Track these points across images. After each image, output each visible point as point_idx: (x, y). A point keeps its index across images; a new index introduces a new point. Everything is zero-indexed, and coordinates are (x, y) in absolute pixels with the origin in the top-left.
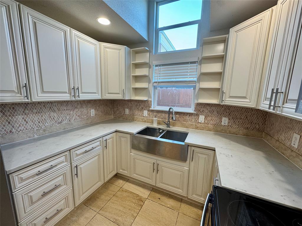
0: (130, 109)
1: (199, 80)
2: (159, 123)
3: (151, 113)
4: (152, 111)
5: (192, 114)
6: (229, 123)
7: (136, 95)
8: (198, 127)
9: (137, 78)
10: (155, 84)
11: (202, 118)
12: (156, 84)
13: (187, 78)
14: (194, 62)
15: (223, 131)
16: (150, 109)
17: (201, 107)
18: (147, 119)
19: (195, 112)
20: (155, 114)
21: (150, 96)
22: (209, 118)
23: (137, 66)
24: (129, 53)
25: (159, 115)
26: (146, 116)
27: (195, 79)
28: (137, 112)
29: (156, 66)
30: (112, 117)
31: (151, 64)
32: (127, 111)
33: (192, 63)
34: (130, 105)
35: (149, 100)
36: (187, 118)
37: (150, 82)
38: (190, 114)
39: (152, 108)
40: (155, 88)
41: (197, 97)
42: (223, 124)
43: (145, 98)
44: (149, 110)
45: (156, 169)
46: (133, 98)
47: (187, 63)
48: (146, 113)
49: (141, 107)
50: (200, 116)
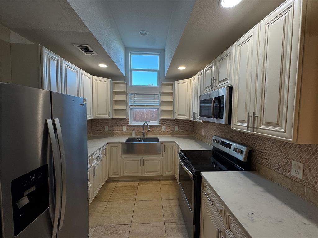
0: (110, 126)
1: (161, 105)
2: (136, 135)
3: (129, 128)
4: (131, 126)
5: (158, 126)
6: (178, 129)
7: (116, 115)
8: (162, 134)
9: (117, 102)
10: (131, 107)
11: (164, 128)
12: (132, 106)
13: (153, 103)
14: (157, 94)
15: (176, 135)
16: (129, 125)
17: (162, 121)
18: (126, 133)
19: (160, 125)
20: (132, 128)
21: (127, 116)
22: (168, 128)
23: (116, 93)
26: (125, 130)
27: (159, 104)
28: (116, 128)
29: (132, 94)
30: (91, 135)
31: (128, 92)
32: (107, 128)
33: (155, 94)
34: (110, 122)
35: (128, 118)
36: (155, 129)
37: (128, 105)
38: (157, 126)
39: (130, 124)
40: (131, 109)
41: (161, 115)
42: (175, 130)
43: (124, 117)
44: (127, 126)
45: (142, 163)
46: (114, 118)
47: (153, 94)
48: (124, 128)
49: (120, 124)
50: (163, 127)
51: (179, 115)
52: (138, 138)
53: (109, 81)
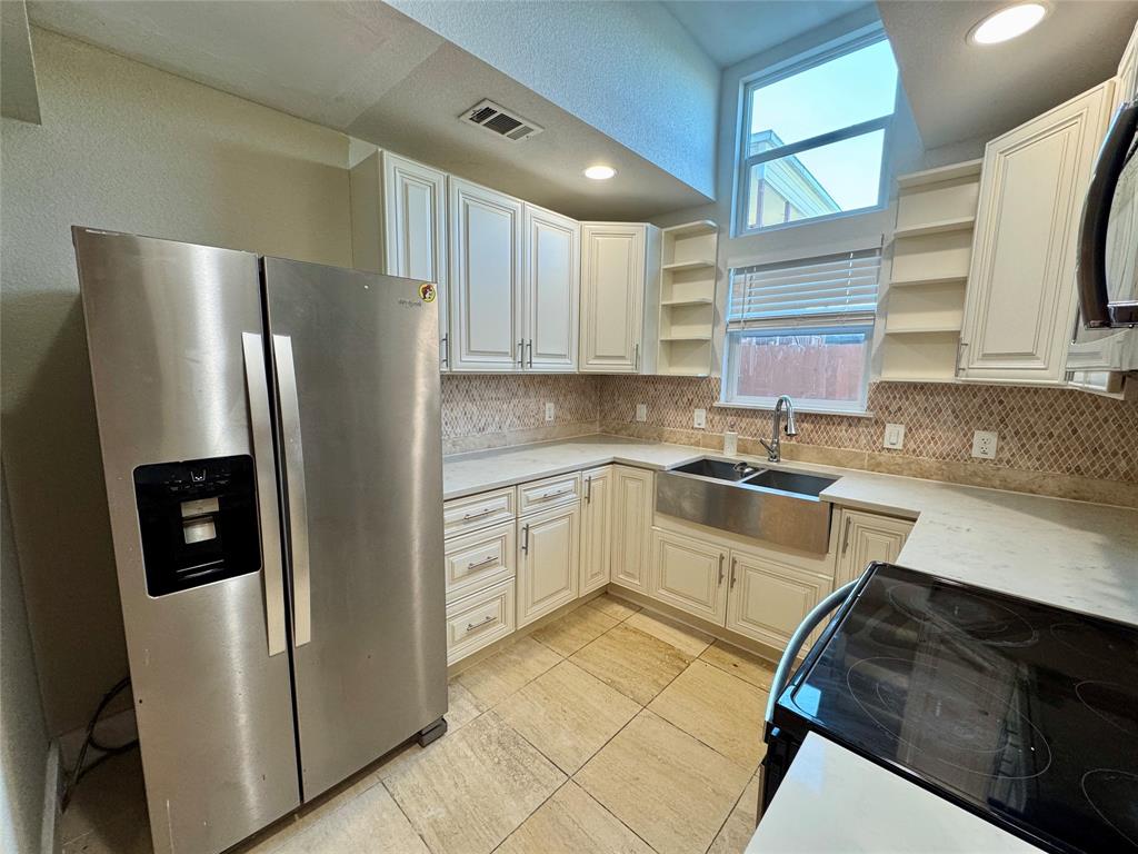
0: (652, 406)
1: (886, 308)
2: (742, 449)
3: (717, 418)
4: (723, 410)
5: (859, 419)
6: (1000, 450)
7: (671, 364)
8: (879, 464)
9: (677, 312)
10: (733, 328)
11: (894, 435)
12: (735, 326)
13: (843, 303)
14: (869, 252)
15: (979, 480)
16: (716, 404)
17: (892, 396)
18: (704, 436)
19: (870, 415)
20: (729, 419)
21: (715, 365)
22: (923, 434)
23: (678, 275)
24: (658, 240)
25: (744, 423)
26: (702, 427)
27: (873, 306)
28: (671, 415)
29: (740, 271)
30: (597, 429)
31: (722, 268)
32: (642, 412)
33: (859, 254)
34: (652, 392)
35: (714, 375)
36: (842, 432)
37: (719, 322)
38: (852, 421)
39: (722, 402)
40: (733, 338)
41: (877, 362)
42: (976, 453)
43: (700, 372)
44: (710, 409)
45: (728, 574)
46: (660, 373)
47: (845, 256)
48: (700, 417)
49: (685, 400)
50: (890, 428)
51: (987, 357)
52: (744, 465)
53: (640, 230)
